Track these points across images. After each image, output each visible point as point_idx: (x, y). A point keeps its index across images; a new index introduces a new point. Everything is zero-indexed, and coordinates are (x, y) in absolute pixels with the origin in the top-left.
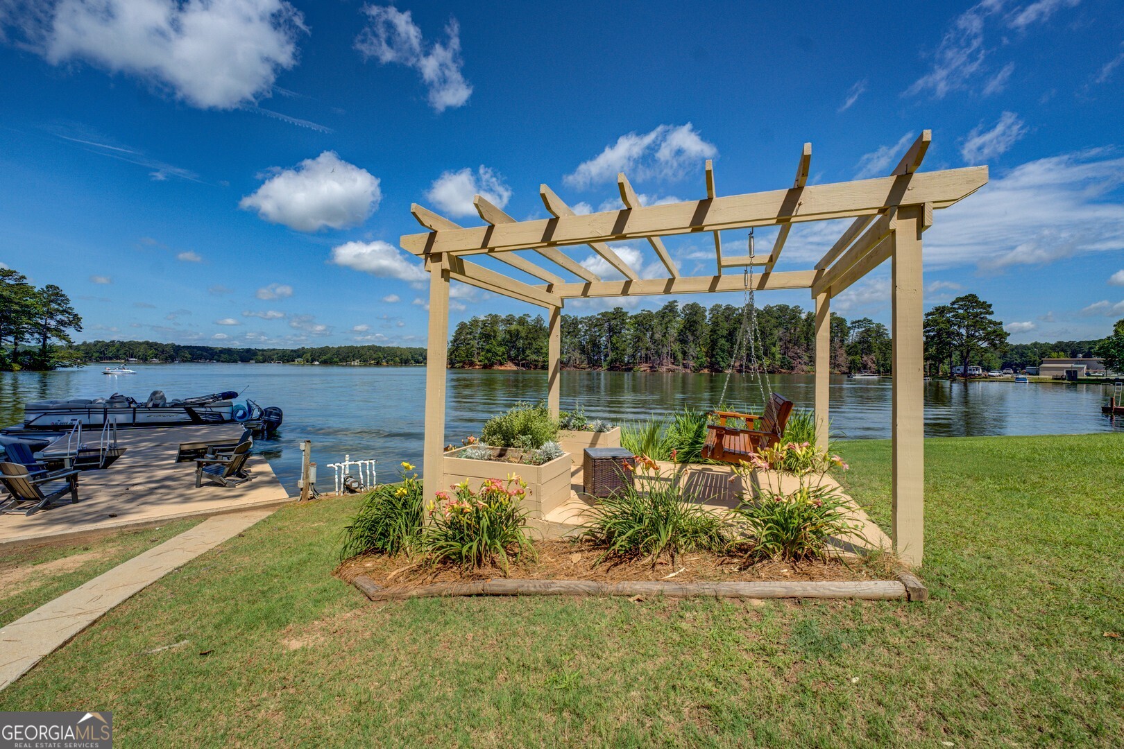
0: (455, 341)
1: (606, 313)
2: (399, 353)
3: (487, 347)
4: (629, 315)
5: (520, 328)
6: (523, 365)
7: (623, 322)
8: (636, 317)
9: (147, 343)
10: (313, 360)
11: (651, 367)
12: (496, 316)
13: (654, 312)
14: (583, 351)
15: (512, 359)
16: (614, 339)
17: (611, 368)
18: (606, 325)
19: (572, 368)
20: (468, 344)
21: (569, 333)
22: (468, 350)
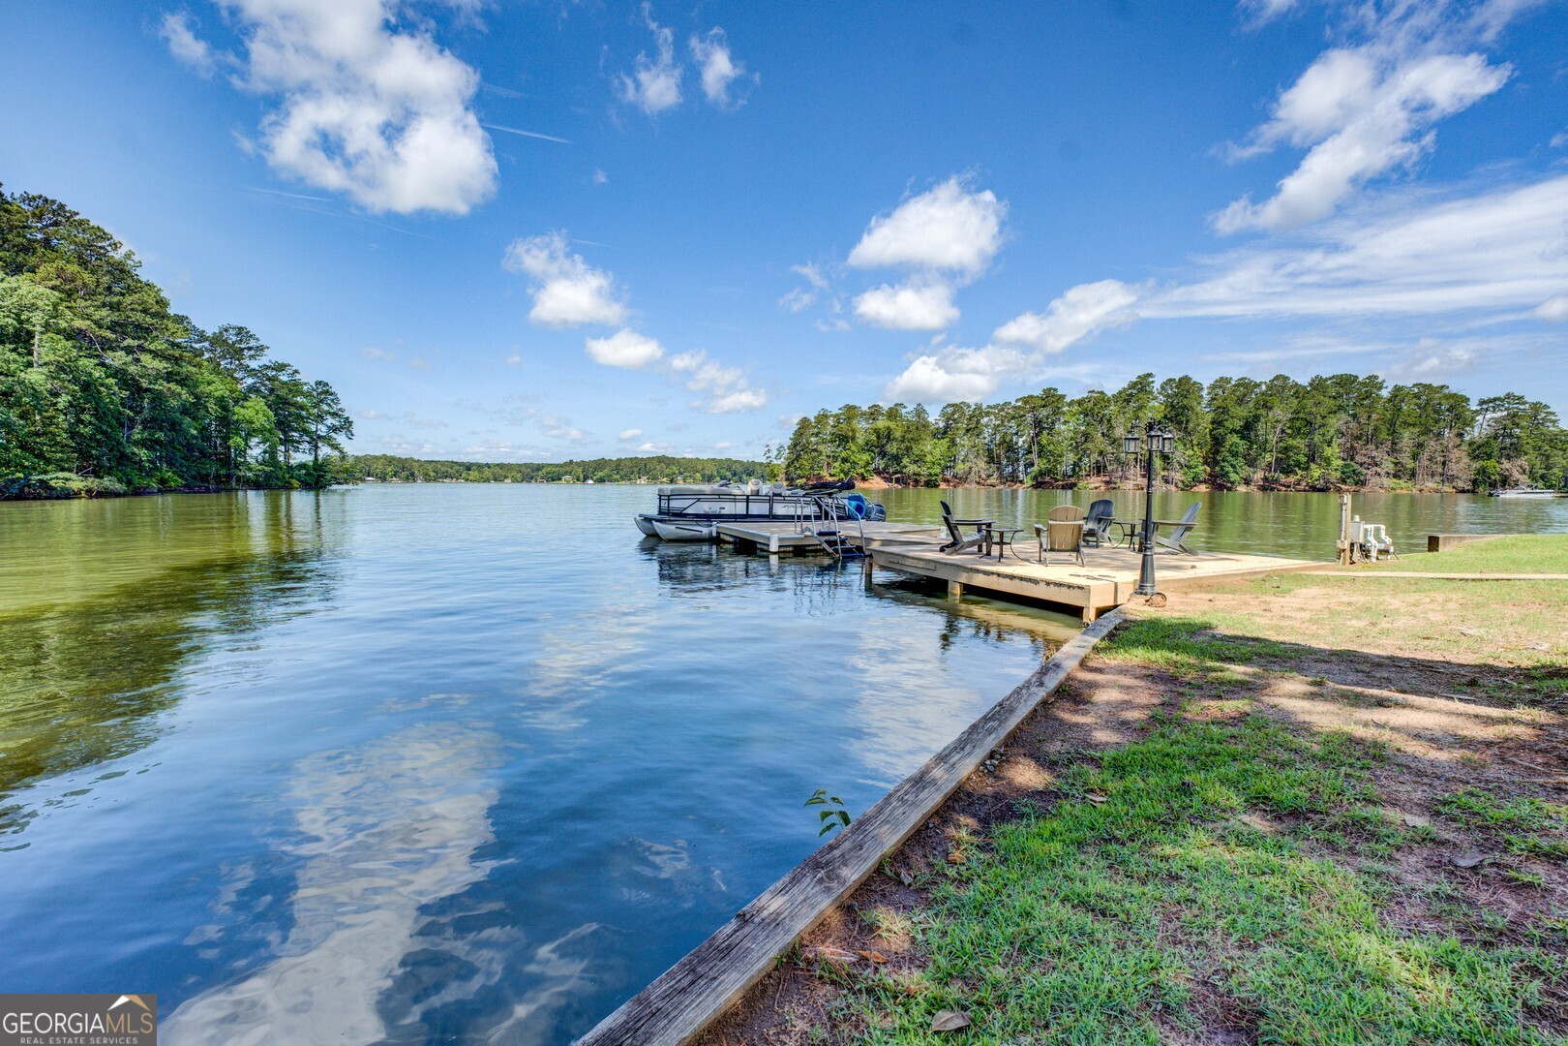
0: (795, 445)
1: (1031, 397)
2: (700, 467)
3: (844, 454)
4: (1068, 400)
5: (892, 425)
6: (898, 481)
7: (1057, 412)
8: (1080, 403)
9: (385, 457)
10: (585, 479)
11: (1107, 483)
12: (854, 407)
13: (1110, 394)
14: (992, 459)
15: (877, 472)
16: (1044, 438)
17: (1038, 485)
18: (1029, 418)
19: (974, 485)
20: (814, 450)
21: (968, 431)
22: (813, 458)
